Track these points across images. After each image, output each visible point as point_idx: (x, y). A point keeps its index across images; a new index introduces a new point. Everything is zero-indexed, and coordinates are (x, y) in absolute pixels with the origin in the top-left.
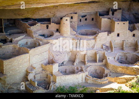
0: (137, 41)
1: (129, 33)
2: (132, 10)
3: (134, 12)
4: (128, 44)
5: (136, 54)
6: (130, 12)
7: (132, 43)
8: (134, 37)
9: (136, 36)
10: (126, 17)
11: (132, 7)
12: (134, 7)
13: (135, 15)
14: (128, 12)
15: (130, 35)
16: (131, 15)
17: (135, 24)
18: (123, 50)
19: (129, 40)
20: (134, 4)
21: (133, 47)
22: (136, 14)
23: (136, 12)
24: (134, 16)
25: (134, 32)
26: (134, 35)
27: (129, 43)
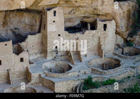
0: (27, 67)
1: (14, 57)
2: (9, 24)
3: (12, 27)
4: (15, 74)
5: (30, 86)
6: (6, 27)
7: (21, 71)
8: (22, 62)
9: (24, 61)
10: (2, 35)
11: (9, 20)
12: (12, 19)
13: (14, 30)
14: (4, 27)
15: (17, 61)
16: (9, 31)
17: (20, 43)
18: (10, 84)
19: (16, 67)
20: (11, 15)
21: (23, 78)
22: (16, 29)
23: (16, 27)
24: (13, 32)
25: (22, 55)
26: (22, 60)
27: (17, 72)
